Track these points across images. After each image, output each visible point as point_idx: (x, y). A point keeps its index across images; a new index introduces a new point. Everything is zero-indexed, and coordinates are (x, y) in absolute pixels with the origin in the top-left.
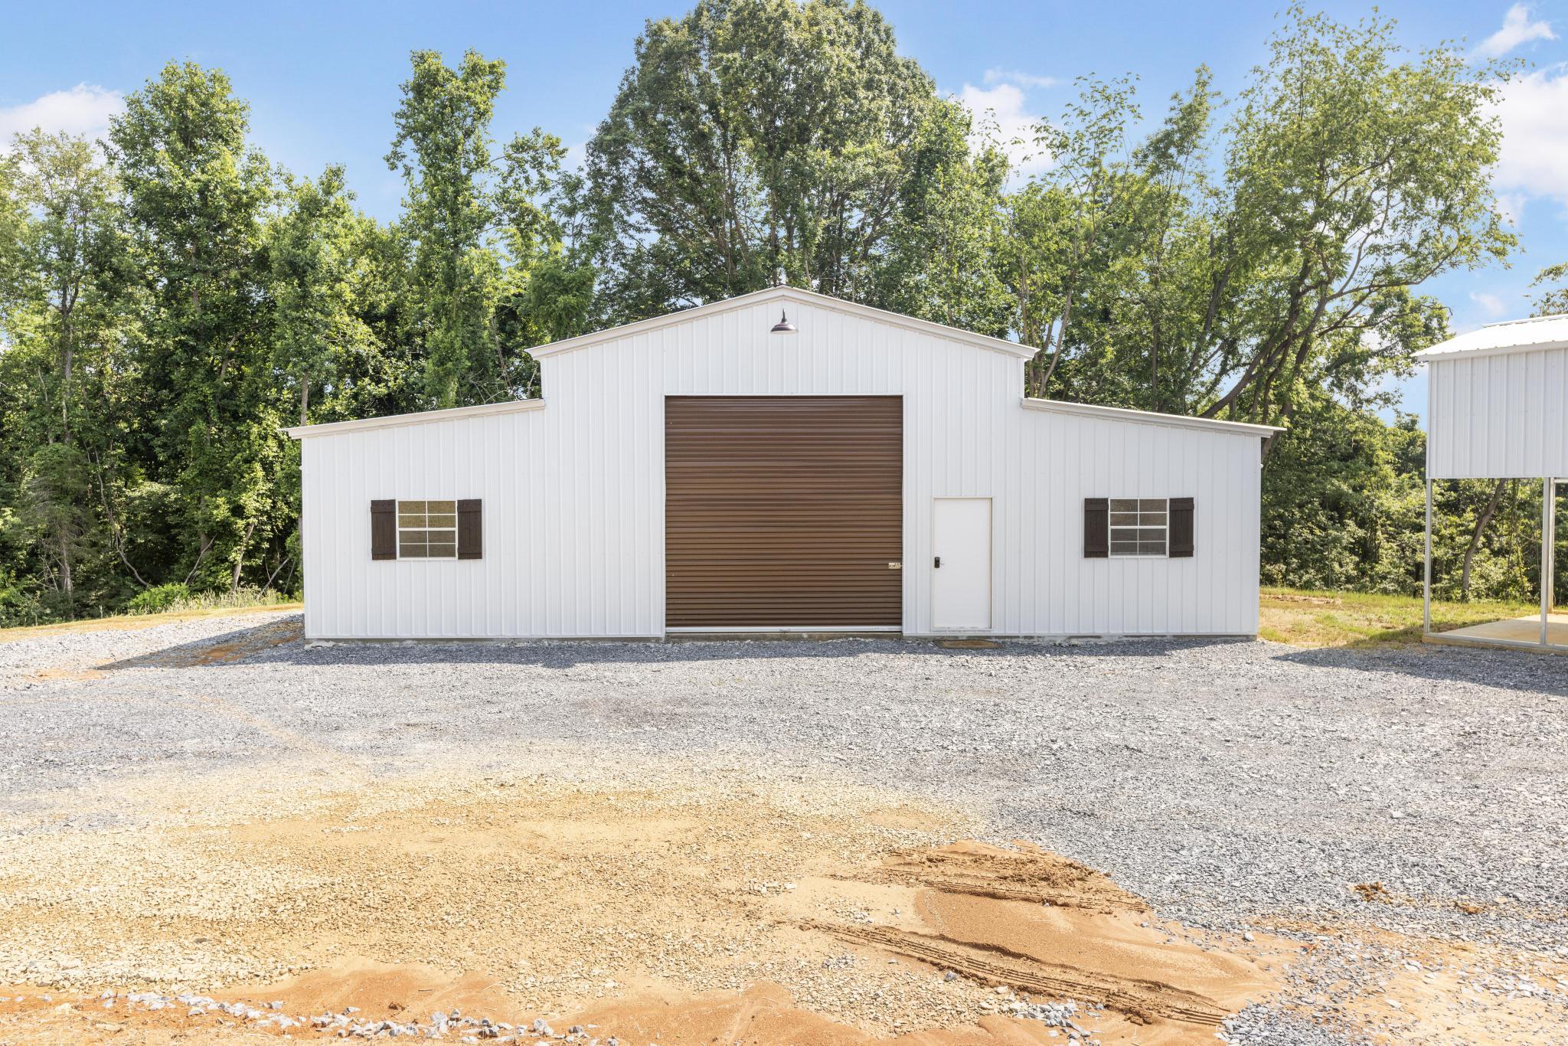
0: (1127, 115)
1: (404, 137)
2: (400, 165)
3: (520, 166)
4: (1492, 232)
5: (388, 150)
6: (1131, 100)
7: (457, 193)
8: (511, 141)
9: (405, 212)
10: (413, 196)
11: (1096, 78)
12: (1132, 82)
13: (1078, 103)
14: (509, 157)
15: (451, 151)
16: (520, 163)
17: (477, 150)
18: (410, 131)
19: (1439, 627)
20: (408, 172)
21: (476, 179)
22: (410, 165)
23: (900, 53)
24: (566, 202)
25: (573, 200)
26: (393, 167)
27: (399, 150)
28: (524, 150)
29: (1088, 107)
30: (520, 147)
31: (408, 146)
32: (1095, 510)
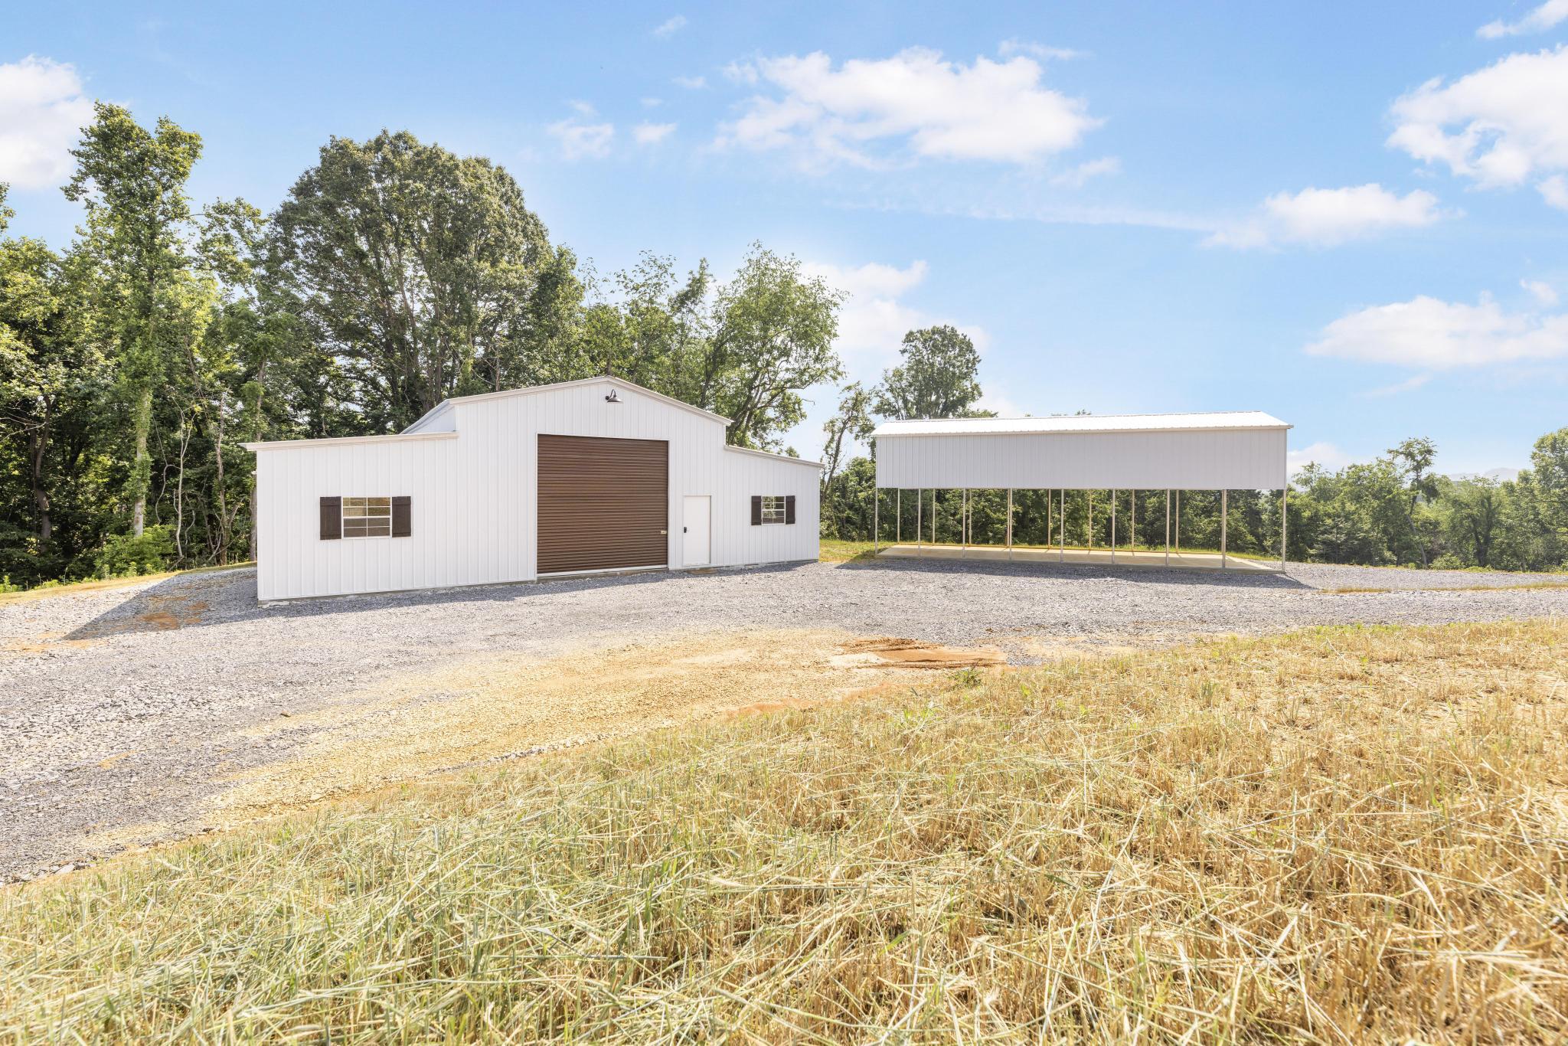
0: (668, 278)
1: (86, 174)
2: (81, 198)
3: (221, 225)
5: (69, 183)
6: (670, 270)
7: (153, 236)
8: (214, 202)
9: (79, 240)
10: (93, 227)
11: (652, 254)
12: (672, 260)
13: (642, 265)
14: (209, 215)
15: (149, 198)
16: (221, 223)
17: (176, 203)
18: (95, 171)
19: (880, 551)
20: (90, 206)
21: (172, 226)
22: (93, 200)
23: (529, 208)
24: (250, 257)
25: (256, 256)
26: (73, 199)
27: (80, 184)
28: (226, 213)
29: (647, 269)
30: (221, 210)
31: (91, 184)
32: (756, 502)
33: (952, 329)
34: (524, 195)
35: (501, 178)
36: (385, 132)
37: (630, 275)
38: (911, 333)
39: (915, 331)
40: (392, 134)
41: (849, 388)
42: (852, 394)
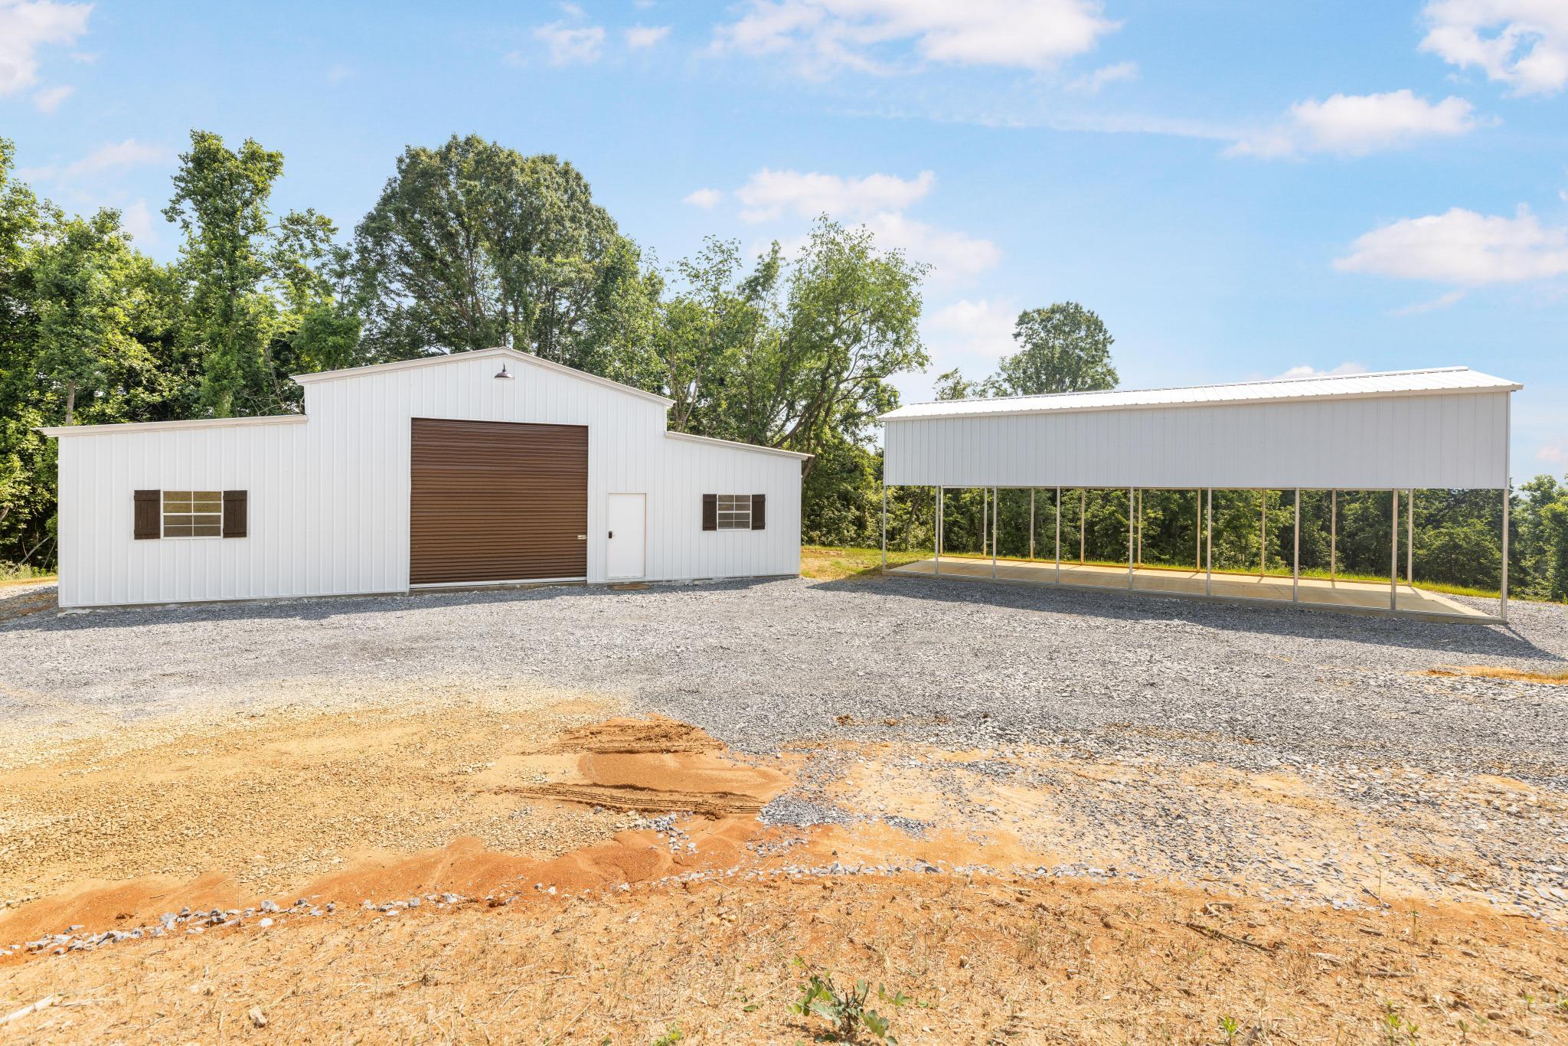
0: (734, 264)
1: (183, 197)
2: (178, 219)
3: (295, 236)
4: (917, 353)
5: (168, 206)
6: (736, 255)
7: (235, 248)
8: (287, 214)
9: (182, 257)
10: (191, 245)
11: (716, 238)
12: (737, 244)
13: (705, 251)
14: (285, 227)
15: (231, 215)
16: (296, 234)
17: (254, 218)
18: (188, 194)
20: (186, 225)
21: (253, 239)
22: (188, 220)
23: (595, 202)
24: (337, 267)
25: (342, 266)
26: (171, 219)
27: (177, 206)
28: (298, 224)
29: (711, 255)
30: (295, 221)
31: (187, 205)
32: (709, 502)
33: (1077, 306)
34: (591, 189)
35: (565, 173)
36: (454, 138)
37: (693, 263)
38: (1025, 314)
39: (1029, 310)
40: (461, 139)
41: (946, 377)
42: (950, 383)
